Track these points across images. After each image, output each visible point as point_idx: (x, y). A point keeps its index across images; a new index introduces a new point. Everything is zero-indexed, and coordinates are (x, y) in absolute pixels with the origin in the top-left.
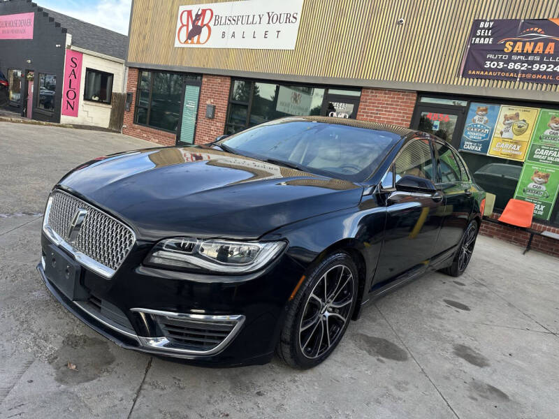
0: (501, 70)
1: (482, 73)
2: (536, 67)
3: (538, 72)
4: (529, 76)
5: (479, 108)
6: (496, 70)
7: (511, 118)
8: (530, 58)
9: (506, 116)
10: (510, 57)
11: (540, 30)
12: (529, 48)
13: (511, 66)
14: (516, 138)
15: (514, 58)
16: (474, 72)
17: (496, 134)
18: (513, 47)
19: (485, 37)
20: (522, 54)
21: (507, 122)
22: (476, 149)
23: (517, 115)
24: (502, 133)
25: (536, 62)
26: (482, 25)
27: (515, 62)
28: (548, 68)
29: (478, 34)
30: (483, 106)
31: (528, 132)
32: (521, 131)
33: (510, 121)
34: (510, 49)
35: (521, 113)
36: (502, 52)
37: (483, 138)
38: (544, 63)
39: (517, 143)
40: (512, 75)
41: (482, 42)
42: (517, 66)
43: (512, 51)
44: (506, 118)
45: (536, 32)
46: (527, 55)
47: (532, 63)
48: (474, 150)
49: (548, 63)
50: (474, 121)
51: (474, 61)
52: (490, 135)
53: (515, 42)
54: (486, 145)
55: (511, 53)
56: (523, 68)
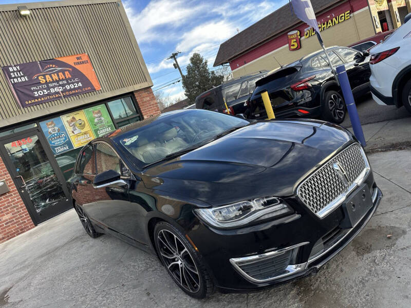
0: (48, 95)
1: (36, 100)
2: (68, 87)
3: (71, 90)
4: (67, 93)
5: (47, 124)
6: (44, 96)
7: (72, 121)
8: (61, 83)
9: (67, 121)
10: (48, 86)
11: (54, 66)
12: (55, 77)
13: (52, 91)
14: (83, 131)
15: (50, 85)
16: (30, 102)
17: (70, 134)
18: (45, 78)
19: (20, 77)
20: (54, 82)
21: (71, 125)
22: (65, 149)
23: (74, 118)
24: (73, 132)
25: (66, 84)
26: (11, 69)
27: (54, 87)
28: (74, 86)
29: (13, 76)
30: (49, 122)
31: (87, 125)
32: (82, 126)
33: (73, 123)
34: (44, 81)
35: (74, 116)
36: (39, 83)
37: (64, 141)
38: (71, 83)
39: (85, 133)
40: (57, 96)
41: (20, 80)
42: (56, 89)
43: (46, 81)
44: (69, 123)
45: (52, 67)
46: (57, 81)
47: (63, 85)
48: (64, 151)
49: (73, 83)
50: (50, 133)
51: (24, 95)
52: (67, 137)
53: (44, 76)
54: (69, 143)
55: (46, 83)
56: (61, 90)
